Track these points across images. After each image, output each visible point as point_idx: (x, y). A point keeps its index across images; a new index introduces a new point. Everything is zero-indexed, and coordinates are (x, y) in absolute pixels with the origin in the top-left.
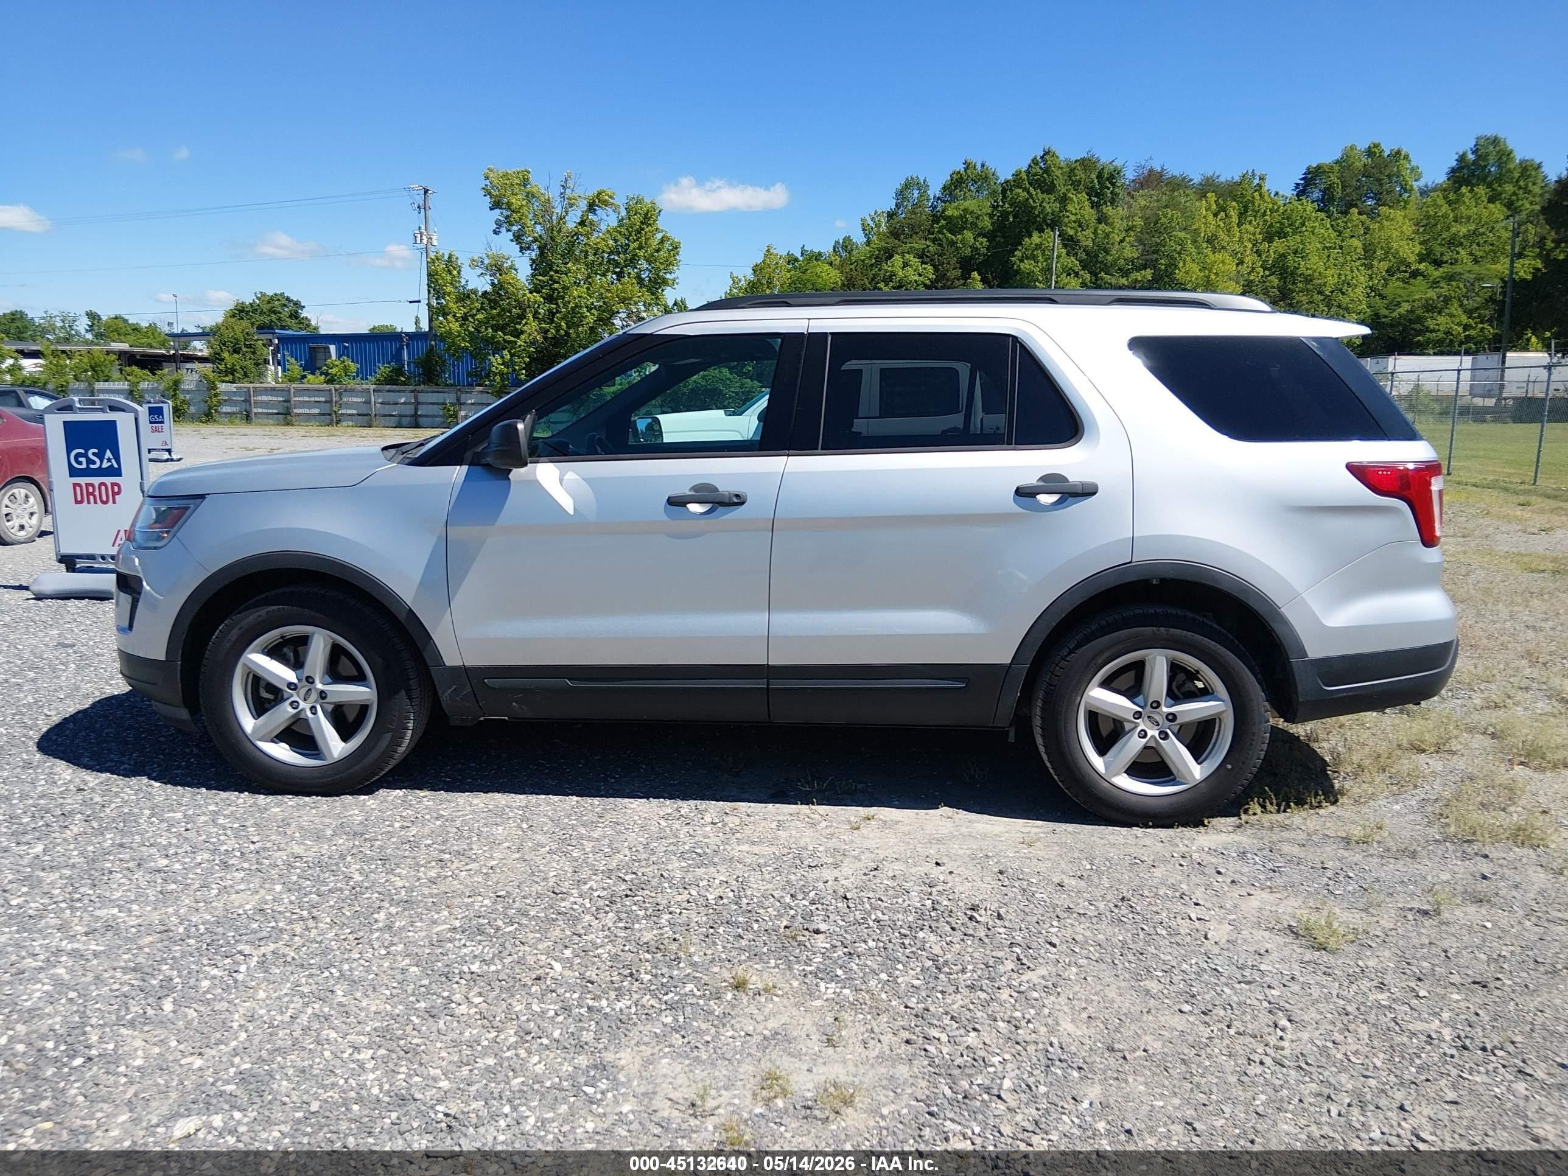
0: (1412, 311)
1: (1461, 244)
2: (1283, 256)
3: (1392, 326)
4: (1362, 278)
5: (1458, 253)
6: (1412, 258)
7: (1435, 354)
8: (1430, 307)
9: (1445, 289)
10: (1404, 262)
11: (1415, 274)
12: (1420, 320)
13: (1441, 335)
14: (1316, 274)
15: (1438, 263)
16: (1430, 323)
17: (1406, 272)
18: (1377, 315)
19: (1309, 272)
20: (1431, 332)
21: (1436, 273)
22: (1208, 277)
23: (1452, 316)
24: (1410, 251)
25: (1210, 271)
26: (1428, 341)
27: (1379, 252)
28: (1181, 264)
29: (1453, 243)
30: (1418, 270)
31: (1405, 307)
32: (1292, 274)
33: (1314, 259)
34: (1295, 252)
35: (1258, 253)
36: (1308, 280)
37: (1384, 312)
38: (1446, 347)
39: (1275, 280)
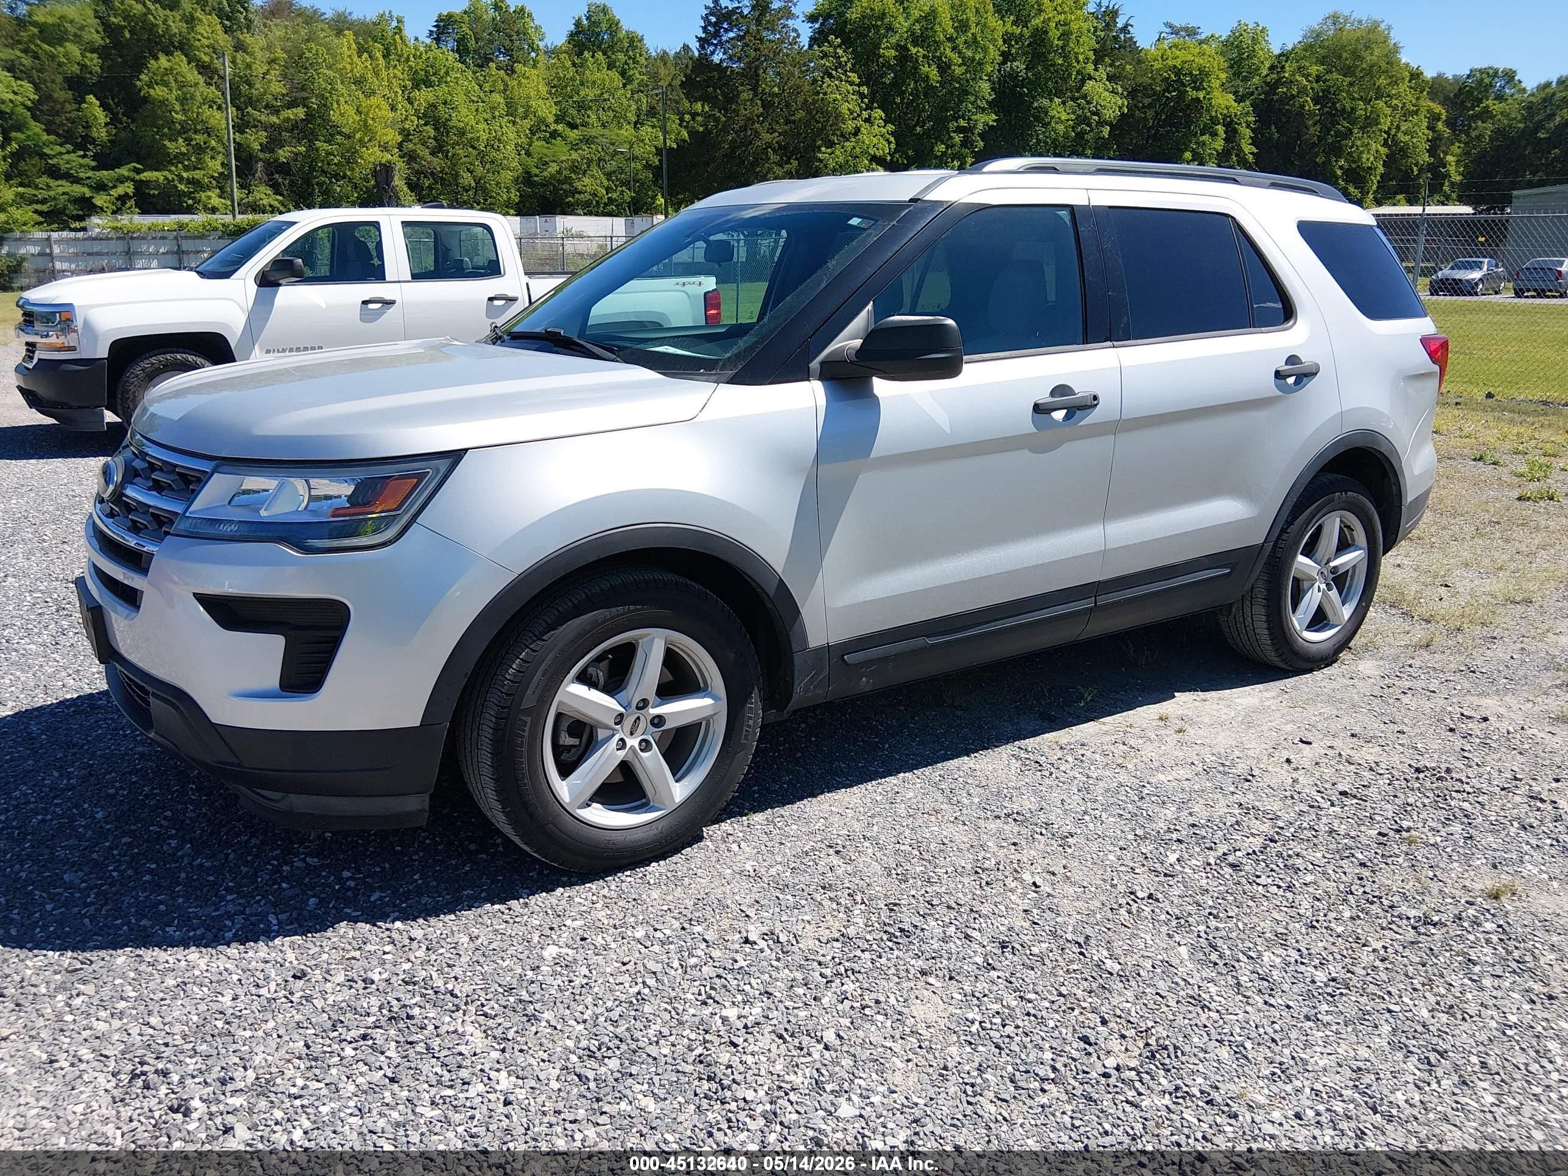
0: (559, 172)
1: (590, 108)
2: (433, 106)
3: (543, 185)
4: (510, 133)
5: (589, 117)
6: (551, 119)
7: (585, 214)
8: (574, 168)
9: (585, 151)
10: (542, 121)
11: (554, 134)
12: (568, 180)
13: (587, 196)
14: (469, 127)
15: (573, 126)
16: (578, 185)
17: (545, 131)
18: (528, 173)
19: (462, 124)
20: (580, 193)
21: (574, 135)
22: (365, 121)
23: (592, 176)
24: (547, 110)
25: (367, 114)
26: (578, 203)
27: (521, 110)
28: (335, 106)
29: (581, 106)
30: (556, 130)
31: (553, 168)
32: (444, 125)
33: (464, 111)
34: (445, 103)
35: (410, 101)
36: (462, 133)
37: (535, 171)
38: (594, 208)
39: (430, 131)
